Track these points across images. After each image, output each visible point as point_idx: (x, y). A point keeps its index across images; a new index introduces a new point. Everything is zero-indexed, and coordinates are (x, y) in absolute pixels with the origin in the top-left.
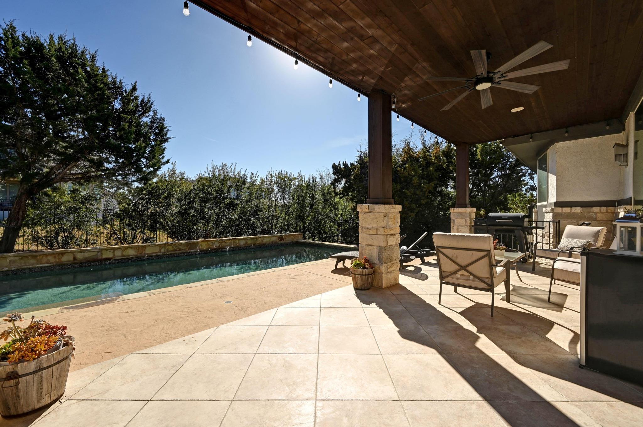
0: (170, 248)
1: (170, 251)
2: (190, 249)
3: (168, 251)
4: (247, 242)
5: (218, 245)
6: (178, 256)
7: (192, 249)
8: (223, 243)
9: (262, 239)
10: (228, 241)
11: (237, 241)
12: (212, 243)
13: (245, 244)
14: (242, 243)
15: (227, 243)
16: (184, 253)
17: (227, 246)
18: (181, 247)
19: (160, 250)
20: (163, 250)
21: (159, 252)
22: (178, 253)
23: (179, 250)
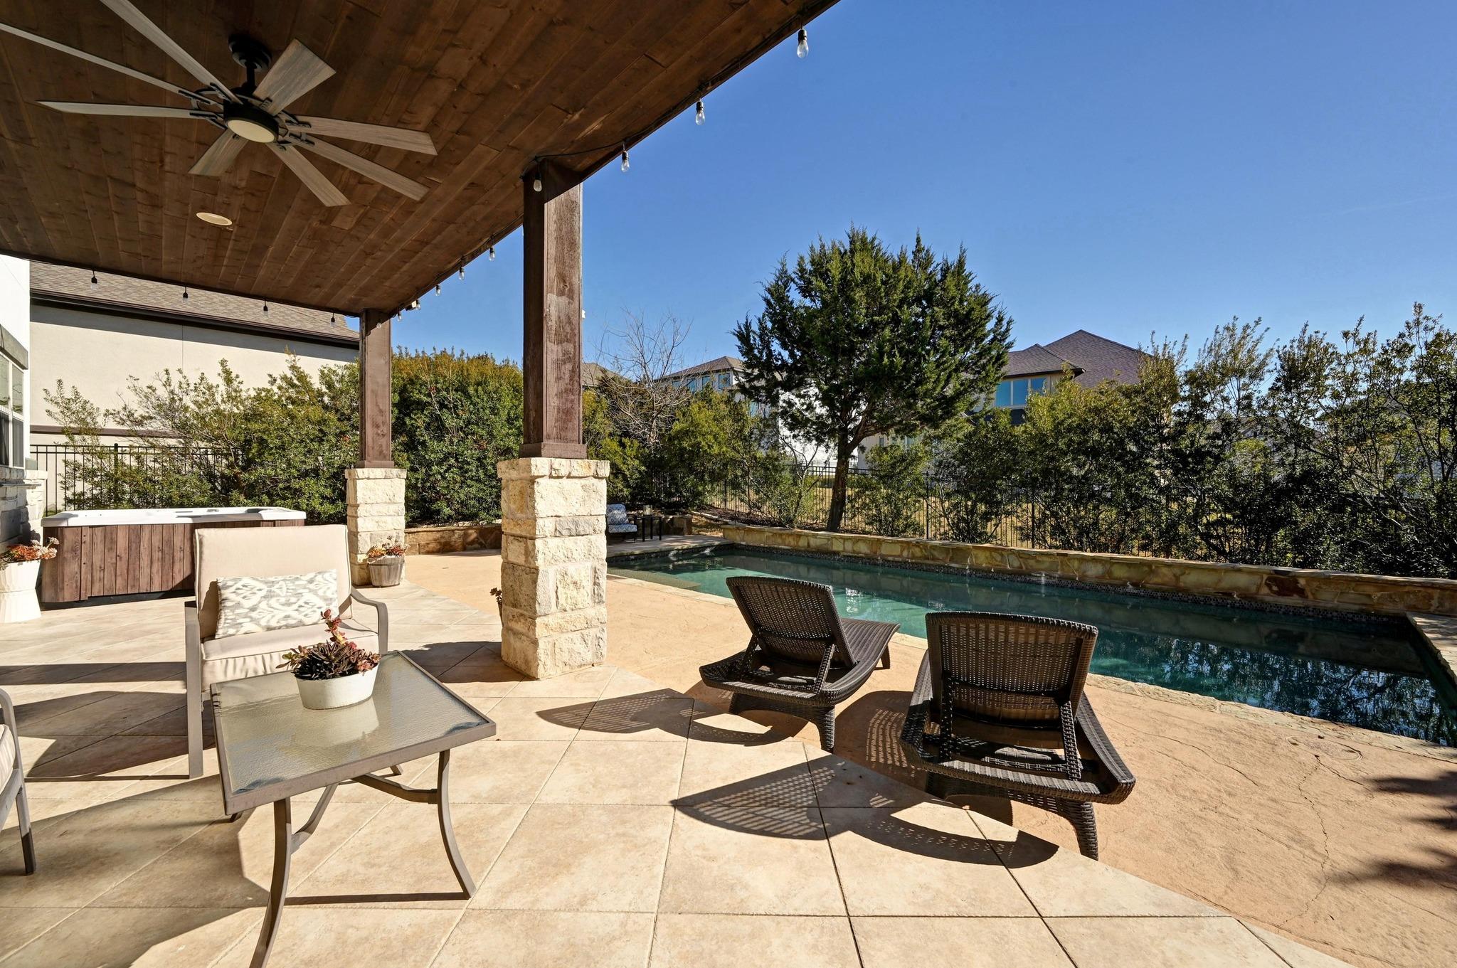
0: (917, 551)
1: (917, 558)
2: (952, 560)
3: (914, 557)
4: (1110, 573)
5: (1016, 564)
6: (929, 569)
7: (956, 563)
8: (1032, 562)
9: (1177, 571)
10: (1045, 559)
11: (1076, 564)
12: (1002, 555)
13: (1103, 576)
14: (1094, 571)
15: (1043, 562)
16: (940, 566)
17: (1039, 571)
18: (936, 553)
19: (902, 551)
20: (905, 554)
21: (899, 556)
22: (930, 565)
23: (933, 559)
